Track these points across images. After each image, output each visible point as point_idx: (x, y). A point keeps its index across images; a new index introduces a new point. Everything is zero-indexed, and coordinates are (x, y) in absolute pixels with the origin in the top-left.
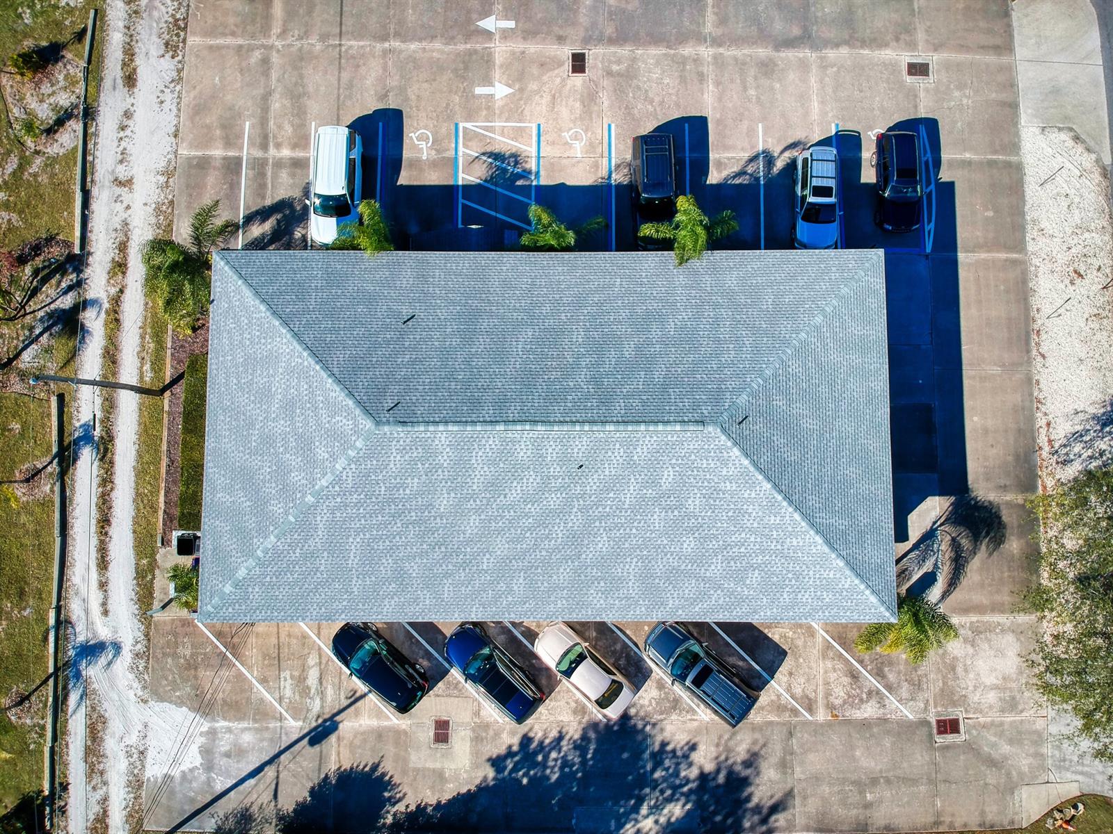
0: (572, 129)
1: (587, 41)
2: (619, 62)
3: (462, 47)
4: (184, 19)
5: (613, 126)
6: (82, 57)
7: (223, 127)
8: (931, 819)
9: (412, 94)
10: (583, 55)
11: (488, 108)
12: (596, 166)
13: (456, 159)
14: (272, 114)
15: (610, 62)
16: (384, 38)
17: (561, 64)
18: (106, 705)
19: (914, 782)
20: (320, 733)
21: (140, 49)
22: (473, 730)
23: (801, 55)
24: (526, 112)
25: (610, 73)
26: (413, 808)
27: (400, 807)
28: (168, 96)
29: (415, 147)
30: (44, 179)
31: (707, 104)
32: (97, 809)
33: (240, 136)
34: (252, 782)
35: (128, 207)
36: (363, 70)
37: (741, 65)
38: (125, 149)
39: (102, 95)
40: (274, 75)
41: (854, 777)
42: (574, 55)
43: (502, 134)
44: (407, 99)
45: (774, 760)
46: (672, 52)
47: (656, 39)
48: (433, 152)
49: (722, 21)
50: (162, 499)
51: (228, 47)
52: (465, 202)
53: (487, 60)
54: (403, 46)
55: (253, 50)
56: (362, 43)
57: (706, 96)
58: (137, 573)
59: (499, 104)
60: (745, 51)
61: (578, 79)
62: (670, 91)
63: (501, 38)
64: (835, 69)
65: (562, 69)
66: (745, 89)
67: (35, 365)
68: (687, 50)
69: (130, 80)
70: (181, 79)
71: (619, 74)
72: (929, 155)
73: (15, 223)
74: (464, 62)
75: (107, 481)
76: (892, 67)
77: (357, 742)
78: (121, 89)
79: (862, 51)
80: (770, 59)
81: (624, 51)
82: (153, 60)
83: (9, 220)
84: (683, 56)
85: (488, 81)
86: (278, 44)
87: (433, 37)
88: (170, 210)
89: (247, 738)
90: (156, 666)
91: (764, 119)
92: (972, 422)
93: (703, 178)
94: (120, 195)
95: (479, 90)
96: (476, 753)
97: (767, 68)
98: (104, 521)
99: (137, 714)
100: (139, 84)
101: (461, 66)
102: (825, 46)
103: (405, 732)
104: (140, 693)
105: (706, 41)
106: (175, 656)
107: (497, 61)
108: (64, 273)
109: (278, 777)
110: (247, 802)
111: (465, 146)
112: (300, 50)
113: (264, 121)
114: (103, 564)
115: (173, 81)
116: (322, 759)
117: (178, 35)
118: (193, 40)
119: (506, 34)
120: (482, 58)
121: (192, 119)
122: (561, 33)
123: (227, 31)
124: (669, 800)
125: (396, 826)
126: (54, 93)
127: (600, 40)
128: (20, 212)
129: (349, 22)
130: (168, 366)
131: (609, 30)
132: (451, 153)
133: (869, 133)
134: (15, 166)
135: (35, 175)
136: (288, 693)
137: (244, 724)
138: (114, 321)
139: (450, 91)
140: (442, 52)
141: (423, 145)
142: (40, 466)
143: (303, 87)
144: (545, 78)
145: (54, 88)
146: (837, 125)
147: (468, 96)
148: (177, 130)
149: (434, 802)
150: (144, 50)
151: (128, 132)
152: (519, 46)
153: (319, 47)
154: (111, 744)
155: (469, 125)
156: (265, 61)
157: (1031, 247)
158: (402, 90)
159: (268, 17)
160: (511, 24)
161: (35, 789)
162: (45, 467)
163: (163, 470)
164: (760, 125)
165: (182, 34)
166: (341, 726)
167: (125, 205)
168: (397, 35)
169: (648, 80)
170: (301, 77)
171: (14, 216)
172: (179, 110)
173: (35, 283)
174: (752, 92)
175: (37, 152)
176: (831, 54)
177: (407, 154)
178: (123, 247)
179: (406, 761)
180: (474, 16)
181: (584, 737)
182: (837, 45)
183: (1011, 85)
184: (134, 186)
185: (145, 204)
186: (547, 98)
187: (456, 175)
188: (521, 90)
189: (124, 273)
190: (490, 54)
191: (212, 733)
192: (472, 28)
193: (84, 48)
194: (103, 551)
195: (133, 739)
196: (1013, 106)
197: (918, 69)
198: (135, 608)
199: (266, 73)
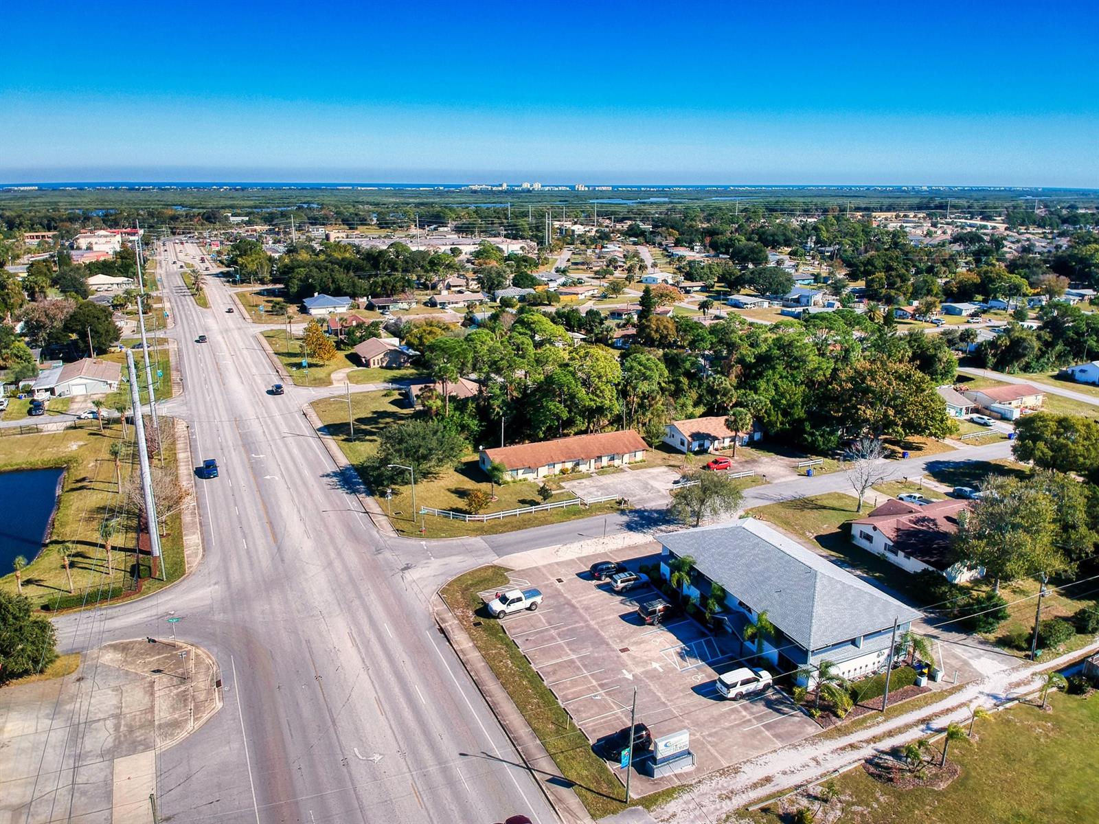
3: (648, 680)
7: (755, 737)
9: (682, 687)
10: (620, 650)
13: (696, 667)
14: (733, 724)
15: (617, 643)
17: (629, 654)
21: (750, 782)
24: (658, 656)
29: (702, 679)
33: (753, 729)
34: (969, 645)
36: (685, 704)
37: (591, 614)
39: (786, 787)
40: (714, 730)
42: (622, 652)
43: (674, 659)
44: (685, 688)
46: (599, 630)
47: (597, 635)
48: (700, 673)
49: (576, 622)
52: (711, 659)
55: (710, 741)
56: (673, 709)
57: (610, 618)
58: (952, 693)
59: (663, 663)
61: (631, 648)
63: (634, 672)
65: (632, 654)
66: (600, 611)
68: (596, 627)
69: (768, 780)
71: (620, 639)
78: (776, 781)
79: (563, 592)
85: (656, 669)
86: (699, 734)
87: (650, 690)
88: (809, 739)
91: (608, 604)
95: (662, 671)
100: (765, 776)
105: (588, 624)
109: (959, 641)
110: (977, 644)
113: (739, 724)
115: (752, 763)
116: (939, 634)
118: (725, 763)
120: (646, 674)
121: (762, 748)
122: (617, 658)
123: (709, 754)
127: (611, 648)
131: (604, 646)
133: (593, 584)
135: (851, 796)
139: (670, 677)
140: (655, 685)
141: (700, 677)
143: (711, 719)
144: (640, 656)
146: (596, 590)
148: (773, 751)
151: (793, 769)
153: (688, 721)
155: (678, 668)
156: (711, 735)
160: (625, 671)
165: (726, 770)
167: (825, 755)
177: (707, 680)
178: (843, 749)
180: (630, 681)
186: (647, 653)
187: (702, 665)
188: (651, 660)
190: (644, 672)
192: (636, 680)
196: (557, 563)
199: (716, 733)
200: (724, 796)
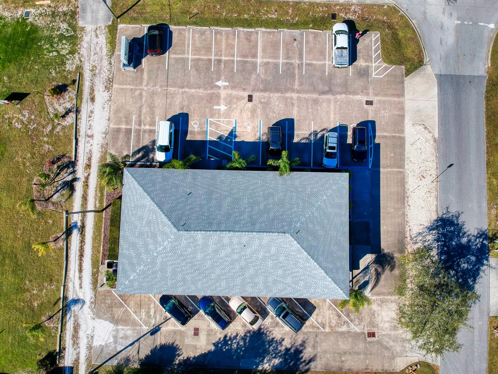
0: (247, 122)
1: (253, 90)
2: (264, 98)
3: (209, 92)
4: (112, 78)
5: (261, 121)
6: (75, 90)
7: (126, 118)
8: (365, 367)
9: (192, 108)
10: (252, 95)
11: (218, 114)
12: (255, 135)
13: (207, 131)
14: (143, 114)
15: (261, 98)
16: (183, 87)
17: (244, 99)
18: (80, 320)
19: (358, 354)
20: (154, 332)
21: (96, 88)
22: (207, 331)
23: (328, 97)
24: (231, 115)
25: (261, 102)
26: (185, 358)
27: (181, 358)
28: (106, 106)
29: (193, 127)
30: (61, 134)
31: (294, 114)
32: (75, 356)
33: (131, 121)
34: (130, 347)
35: (92, 145)
36: (175, 98)
37: (307, 100)
38: (91, 124)
39: (82, 104)
40: (144, 100)
41: (338, 351)
42: (249, 95)
43: (223, 123)
44: (190, 110)
45: (311, 344)
46: (283, 95)
47: (277, 90)
48: (199, 129)
49: (301, 84)
50: (102, 248)
51: (128, 89)
52: (209, 146)
53: (218, 96)
54: (189, 90)
55: (136, 90)
56: (175, 89)
57: (294, 111)
58: (92, 274)
59: (222, 112)
60: (308, 96)
61: (250, 104)
62: (282, 109)
63: (223, 89)
64: (340, 102)
65: (244, 100)
66: (308, 109)
67: (58, 200)
68: (288, 95)
69: (93, 100)
70: (111, 100)
71: (264, 103)
72: (372, 134)
73: (51, 149)
74: (210, 97)
75: (82, 241)
76: (360, 102)
77: (167, 335)
78: (90, 103)
79: (350, 96)
80: (317, 99)
81: (266, 94)
82: (101, 93)
83: (49, 148)
84: (286, 97)
85: (218, 104)
86: (145, 88)
87: (200, 88)
88: (106, 147)
89: (129, 332)
90: (98, 307)
91: (314, 120)
92: (384, 228)
93: (292, 140)
94: (89, 141)
95: (215, 107)
96: (208, 340)
97: (316, 101)
98: (81, 256)
99: (91, 323)
100: (96, 101)
101: (209, 98)
102: (337, 94)
103: (184, 332)
104: (92, 316)
105: (295, 91)
106: (105, 303)
107: (222, 97)
108: (69, 168)
109: (139, 346)
110: (128, 355)
111: (210, 127)
112: (153, 91)
113: (140, 116)
114: (81, 270)
115: (108, 100)
116: (154, 340)
117: (110, 84)
118: (115, 86)
119: (225, 87)
120: (217, 96)
121: (115, 114)
122: (244, 87)
123: (127, 83)
124: (275, 357)
125: (180, 364)
126: (65, 103)
127: (258, 90)
128: (53, 145)
129: (170, 81)
130: (105, 202)
131: (261, 87)
132: (205, 129)
133: (351, 125)
134: (51, 129)
135: (58, 132)
136: (144, 317)
137: (128, 328)
138: (86, 185)
139: (206, 107)
140: (203, 93)
141: (196, 126)
142: (59, 236)
143: (154, 104)
144: (238, 103)
145: (65, 101)
146: (339, 123)
147: (212, 110)
148: (109, 118)
149: (193, 356)
150: (97, 89)
151: (92, 118)
152: (230, 92)
153: (159, 90)
154: (81, 334)
155: (212, 120)
156: (141, 94)
157: (406, 167)
158: (188, 106)
159: (142, 79)
160: (227, 84)
161: (54, 350)
162: (61, 236)
163: (102, 238)
164: (313, 122)
165: (111, 83)
166: (161, 329)
167: (90, 144)
168: (187, 86)
169: (274, 105)
170: (153, 100)
171: (50, 147)
172: (110, 111)
173: (58, 171)
174: (310, 110)
175: (59, 124)
176: (338, 97)
177: (189, 129)
178: (90, 159)
179: (184, 341)
180: (214, 80)
181: (245, 335)
182: (341, 94)
183: (402, 109)
184: (94, 138)
185: (98, 144)
186: (239, 111)
187: (207, 137)
188: (230, 108)
189: (90, 168)
190: (219, 94)
191: (117, 331)
192: (213, 85)
193: (76, 87)
194: (81, 266)
195: (89, 332)
196: (403, 116)
197: (369, 103)
198: (91, 286)
199: (141, 99)
200: (95, 69)
